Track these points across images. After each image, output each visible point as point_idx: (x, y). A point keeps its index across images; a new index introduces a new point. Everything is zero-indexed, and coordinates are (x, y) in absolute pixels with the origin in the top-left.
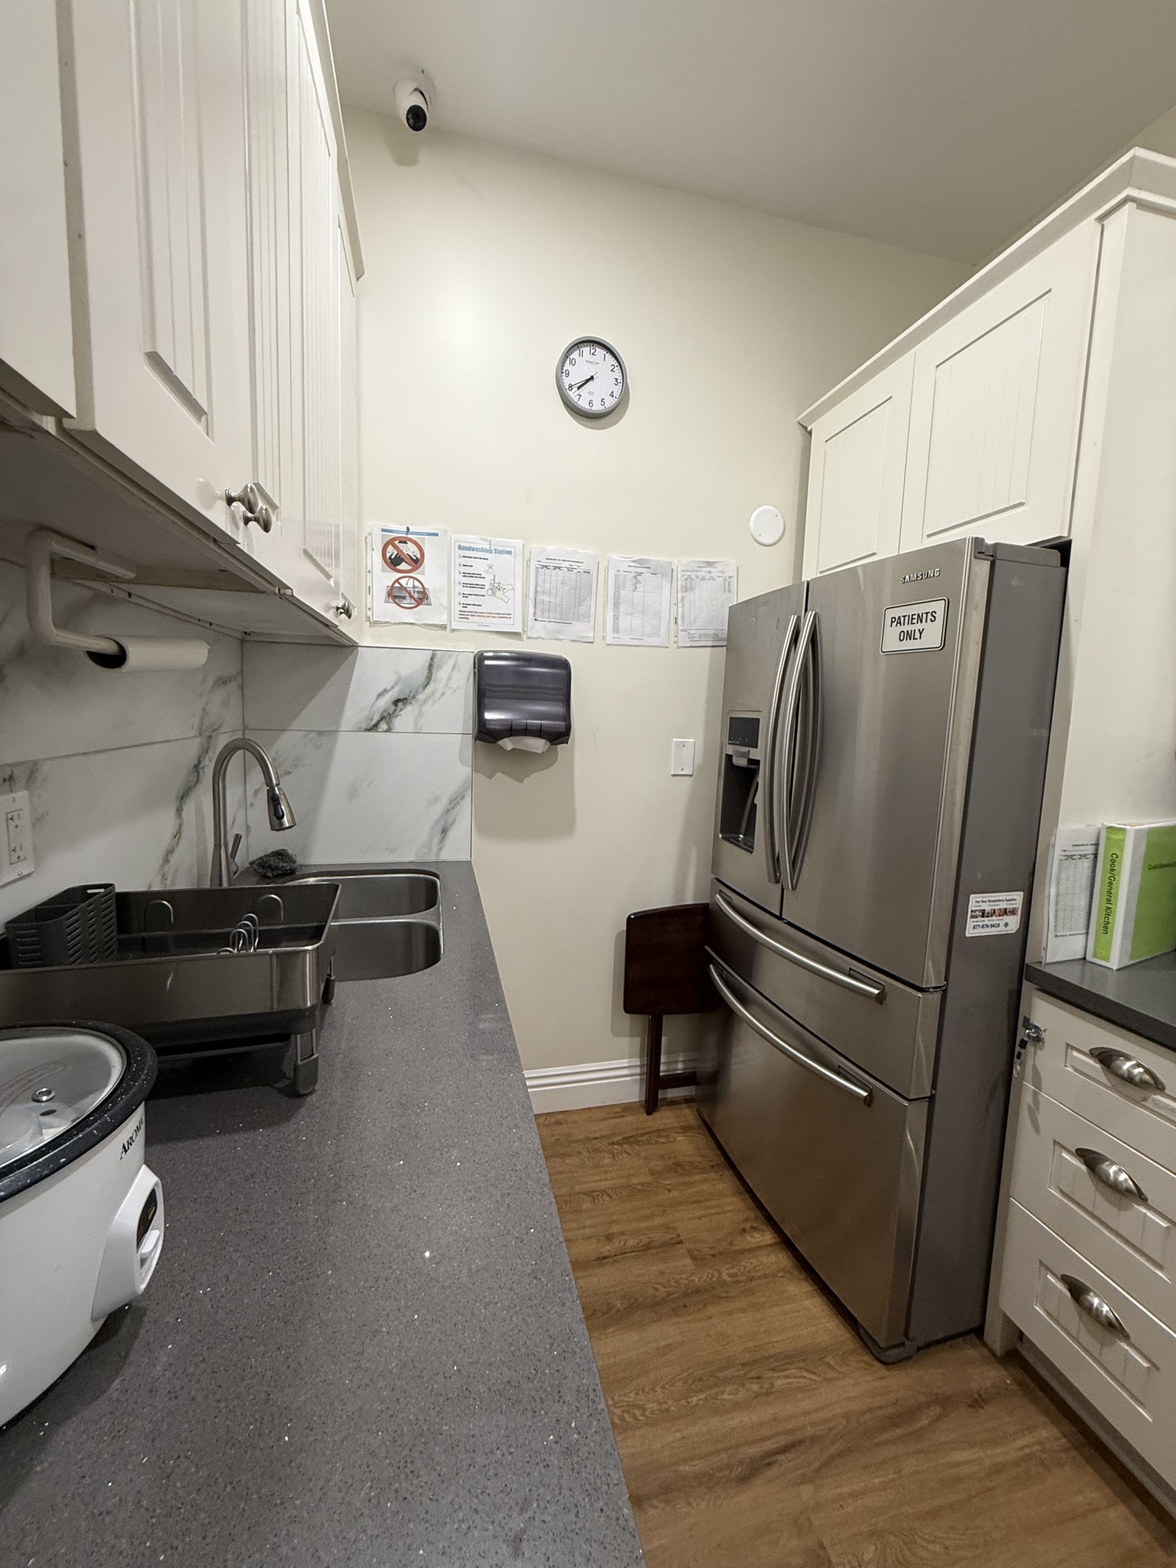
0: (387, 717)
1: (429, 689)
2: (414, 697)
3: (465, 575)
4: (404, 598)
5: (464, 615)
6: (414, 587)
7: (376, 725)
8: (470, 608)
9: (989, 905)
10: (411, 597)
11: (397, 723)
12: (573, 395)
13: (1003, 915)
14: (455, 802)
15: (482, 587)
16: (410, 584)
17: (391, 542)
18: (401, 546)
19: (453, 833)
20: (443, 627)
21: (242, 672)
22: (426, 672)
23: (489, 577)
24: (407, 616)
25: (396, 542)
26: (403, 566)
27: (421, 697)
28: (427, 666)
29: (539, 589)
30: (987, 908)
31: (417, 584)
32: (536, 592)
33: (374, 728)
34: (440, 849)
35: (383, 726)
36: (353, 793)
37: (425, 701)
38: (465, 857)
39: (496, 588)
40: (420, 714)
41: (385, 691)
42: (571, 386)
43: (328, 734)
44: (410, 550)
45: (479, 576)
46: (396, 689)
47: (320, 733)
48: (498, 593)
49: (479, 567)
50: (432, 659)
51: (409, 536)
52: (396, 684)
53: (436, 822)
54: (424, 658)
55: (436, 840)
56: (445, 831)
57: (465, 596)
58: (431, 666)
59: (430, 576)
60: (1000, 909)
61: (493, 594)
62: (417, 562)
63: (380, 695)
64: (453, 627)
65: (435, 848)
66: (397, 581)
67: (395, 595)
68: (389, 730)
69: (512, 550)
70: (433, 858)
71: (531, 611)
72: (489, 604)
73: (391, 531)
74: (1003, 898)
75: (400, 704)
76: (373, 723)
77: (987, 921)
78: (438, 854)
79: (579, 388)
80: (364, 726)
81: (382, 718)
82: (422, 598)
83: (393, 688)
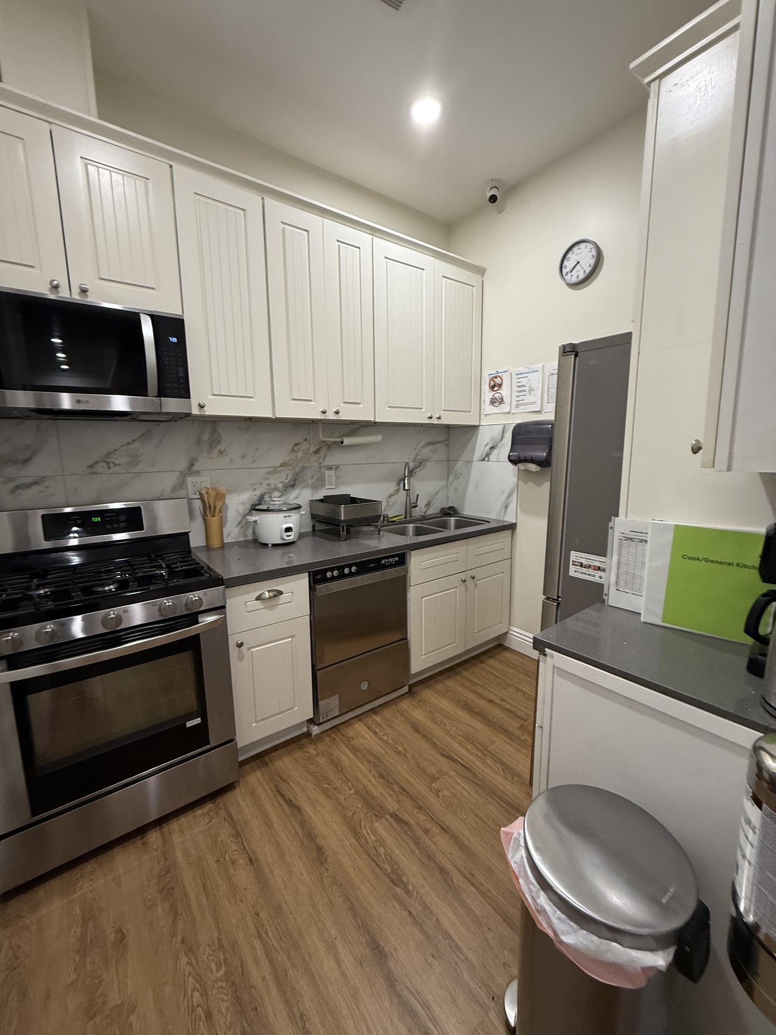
0: (488, 455)
1: (503, 441)
2: (497, 446)
3: (519, 387)
4: (495, 402)
5: (517, 406)
6: (499, 397)
7: (484, 459)
8: (520, 402)
9: (586, 561)
10: (498, 401)
11: (492, 457)
12: (568, 278)
13: (597, 571)
14: (510, 494)
15: (525, 391)
16: (498, 396)
17: (492, 379)
18: (495, 380)
19: (509, 508)
20: (509, 413)
21: (448, 440)
22: (501, 434)
23: (528, 385)
24: (496, 410)
25: (494, 379)
26: (496, 388)
27: (499, 446)
28: (502, 431)
29: (550, 386)
30: (585, 562)
31: (500, 395)
32: (548, 388)
33: (483, 460)
34: (504, 515)
35: (487, 459)
36: (476, 487)
37: (501, 447)
38: (515, 522)
39: (531, 390)
40: (499, 454)
41: (488, 444)
42: (567, 273)
43: (470, 462)
44: (498, 381)
45: (524, 386)
46: (492, 442)
47: (468, 462)
48: (532, 392)
49: (524, 381)
50: (504, 428)
51: (498, 375)
52: (491, 440)
53: (504, 502)
54: (500, 428)
55: (503, 510)
56: (506, 507)
57: (518, 397)
58: (503, 431)
59: (505, 391)
60: (595, 566)
61: (530, 393)
62: (500, 385)
63: (486, 445)
64: (513, 412)
65: (502, 514)
66: (493, 396)
67: (493, 402)
68: (488, 461)
69: (538, 369)
70: (502, 519)
71: (546, 398)
72: (528, 398)
73: (492, 374)
74: (597, 559)
75: (492, 449)
76: (483, 457)
77: (584, 570)
78: (504, 518)
79: (571, 272)
80: (481, 459)
81: (486, 455)
82: (501, 401)
83: (490, 442)
